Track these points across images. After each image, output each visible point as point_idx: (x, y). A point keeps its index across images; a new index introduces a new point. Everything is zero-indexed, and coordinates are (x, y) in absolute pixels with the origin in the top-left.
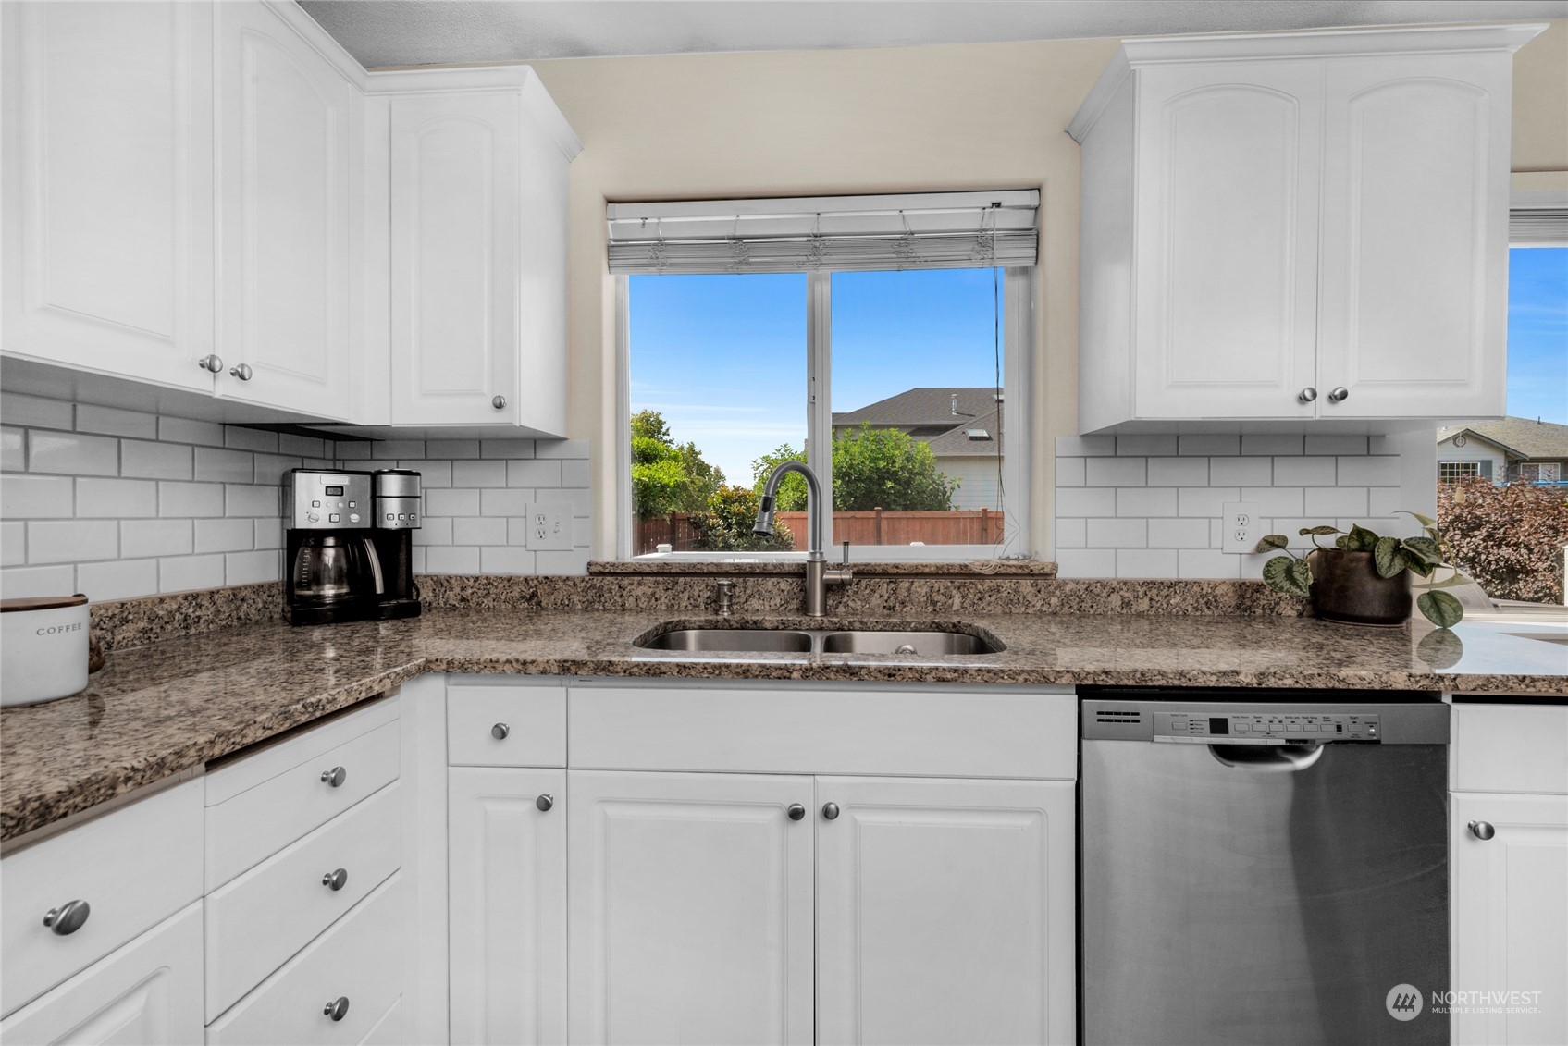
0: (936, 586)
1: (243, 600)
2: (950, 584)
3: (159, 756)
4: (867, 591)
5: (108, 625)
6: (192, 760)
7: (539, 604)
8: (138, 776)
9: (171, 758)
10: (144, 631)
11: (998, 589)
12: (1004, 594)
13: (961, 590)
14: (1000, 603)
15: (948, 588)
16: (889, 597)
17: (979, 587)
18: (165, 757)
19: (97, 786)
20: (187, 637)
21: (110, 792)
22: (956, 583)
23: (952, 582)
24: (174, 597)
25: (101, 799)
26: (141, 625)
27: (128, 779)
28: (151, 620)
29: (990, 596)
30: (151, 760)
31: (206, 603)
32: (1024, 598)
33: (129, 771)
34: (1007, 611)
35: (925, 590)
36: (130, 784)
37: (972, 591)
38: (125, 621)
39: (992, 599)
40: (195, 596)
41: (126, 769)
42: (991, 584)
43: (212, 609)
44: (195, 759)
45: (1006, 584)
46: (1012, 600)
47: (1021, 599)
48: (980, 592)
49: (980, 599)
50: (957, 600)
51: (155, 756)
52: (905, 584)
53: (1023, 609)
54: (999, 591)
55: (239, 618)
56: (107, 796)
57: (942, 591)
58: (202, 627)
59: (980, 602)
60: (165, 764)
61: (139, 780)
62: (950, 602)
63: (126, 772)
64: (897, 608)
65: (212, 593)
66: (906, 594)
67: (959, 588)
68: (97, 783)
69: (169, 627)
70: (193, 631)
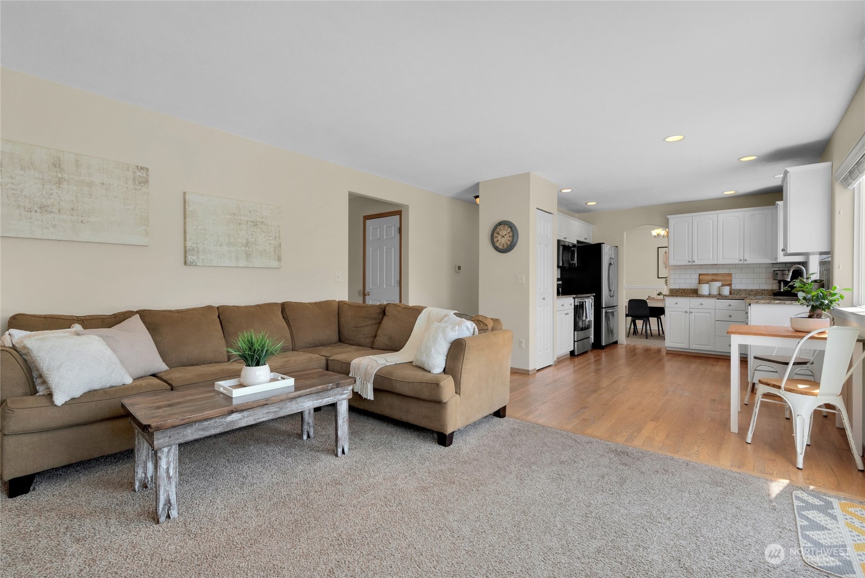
1: (771, 291)
24: (760, 289)
40: (764, 290)
65: (767, 290)
70: (763, 295)
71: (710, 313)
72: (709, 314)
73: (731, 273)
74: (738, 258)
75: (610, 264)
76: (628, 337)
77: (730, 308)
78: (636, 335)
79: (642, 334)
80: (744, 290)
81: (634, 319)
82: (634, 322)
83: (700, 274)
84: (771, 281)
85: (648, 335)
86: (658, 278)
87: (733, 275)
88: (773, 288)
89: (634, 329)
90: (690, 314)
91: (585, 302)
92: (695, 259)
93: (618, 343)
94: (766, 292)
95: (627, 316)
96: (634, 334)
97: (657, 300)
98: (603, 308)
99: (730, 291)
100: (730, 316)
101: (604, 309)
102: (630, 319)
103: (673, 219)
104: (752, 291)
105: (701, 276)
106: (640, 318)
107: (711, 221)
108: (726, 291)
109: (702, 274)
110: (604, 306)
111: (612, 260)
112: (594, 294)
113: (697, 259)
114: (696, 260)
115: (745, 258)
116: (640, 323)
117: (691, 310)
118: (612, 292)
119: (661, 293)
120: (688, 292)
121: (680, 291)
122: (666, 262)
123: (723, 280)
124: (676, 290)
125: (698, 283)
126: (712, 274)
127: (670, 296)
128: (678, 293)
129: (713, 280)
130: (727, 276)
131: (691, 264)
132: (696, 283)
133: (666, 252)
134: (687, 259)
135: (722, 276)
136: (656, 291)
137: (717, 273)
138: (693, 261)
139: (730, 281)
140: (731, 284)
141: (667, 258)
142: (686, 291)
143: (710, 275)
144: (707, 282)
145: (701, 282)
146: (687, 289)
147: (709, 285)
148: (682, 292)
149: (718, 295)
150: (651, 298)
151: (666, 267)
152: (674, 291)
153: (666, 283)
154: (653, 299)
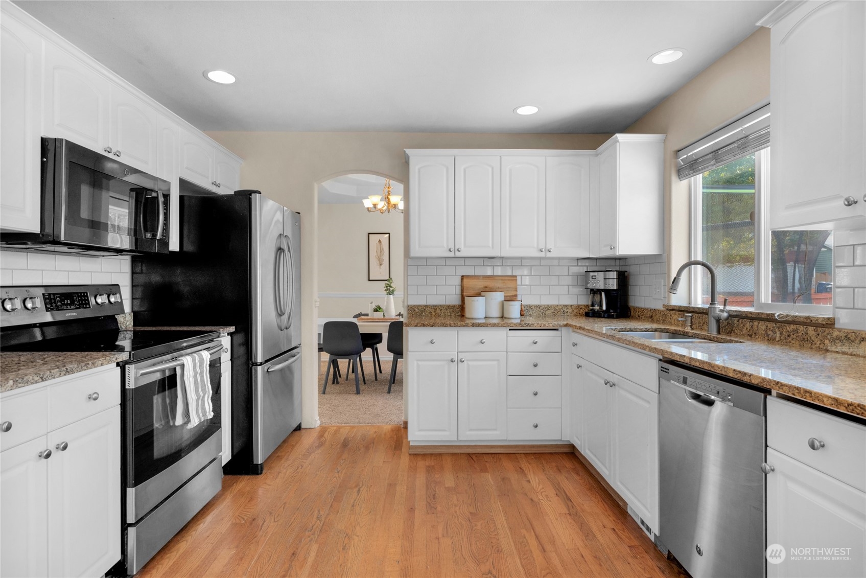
0: (769, 325)
1: (581, 309)
2: (775, 326)
4: (742, 325)
5: (545, 310)
7: (653, 319)
10: (553, 312)
11: (796, 331)
12: (800, 334)
13: (780, 329)
14: (798, 339)
15: (773, 327)
16: (750, 330)
17: (788, 328)
18: (502, 324)
20: (564, 316)
22: (777, 325)
23: (776, 324)
24: (561, 305)
26: (552, 311)
28: (555, 310)
29: (793, 334)
31: (569, 308)
32: (810, 338)
34: (802, 344)
35: (764, 327)
37: (784, 330)
38: (549, 309)
39: (794, 336)
40: (566, 306)
42: (794, 327)
43: (571, 310)
45: (801, 328)
46: (804, 339)
47: (809, 338)
48: (789, 332)
49: (788, 336)
50: (778, 335)
52: (756, 323)
53: (810, 345)
54: (797, 332)
55: (580, 314)
57: (771, 329)
58: (568, 314)
59: (788, 338)
62: (775, 335)
64: (753, 336)
65: (571, 306)
66: (756, 329)
67: (779, 328)
69: (559, 313)
70: (566, 315)
71: (498, 360)
72: (495, 363)
73: (514, 274)
74: (536, 246)
75: (280, 250)
76: (324, 393)
77: (535, 348)
78: (338, 383)
79: (347, 379)
80: (536, 306)
81: (334, 357)
82: (334, 363)
83: (463, 276)
84: (577, 290)
85: (360, 384)
86: (369, 280)
87: (519, 278)
88: (579, 304)
89: (335, 372)
90: (460, 364)
91: (183, 366)
92: (460, 244)
93: (303, 426)
94: (570, 310)
95: (320, 350)
96: (333, 383)
97: (373, 321)
98: (257, 365)
99: (522, 310)
100: (535, 366)
101: (259, 368)
102: (326, 356)
103: (419, 159)
104: (548, 307)
105: (465, 280)
106: (344, 355)
107: (490, 169)
108: (514, 310)
109: (468, 276)
110: (259, 360)
111: (284, 241)
112: (232, 329)
113: (465, 246)
114: (462, 248)
115: (548, 247)
116: (343, 363)
117: (461, 356)
118: (285, 317)
119: (379, 308)
120: (443, 311)
121: (428, 309)
122: (380, 256)
123: (504, 288)
124: (420, 308)
125: (460, 294)
126: (484, 276)
127: (419, 325)
128: (424, 313)
129: (486, 287)
130: (509, 280)
131: (452, 254)
132: (456, 295)
133: (380, 241)
134: (445, 245)
135: (502, 279)
136: (371, 303)
137: (492, 274)
138: (457, 248)
139: (514, 289)
140: (516, 296)
141: (382, 251)
142: (438, 311)
143: (481, 278)
144: (477, 291)
145: (465, 291)
146: (440, 306)
147: (486, 299)
148: (432, 311)
149: (499, 318)
150: (363, 317)
151: (380, 265)
152: (416, 309)
153: (386, 290)
154: (367, 319)
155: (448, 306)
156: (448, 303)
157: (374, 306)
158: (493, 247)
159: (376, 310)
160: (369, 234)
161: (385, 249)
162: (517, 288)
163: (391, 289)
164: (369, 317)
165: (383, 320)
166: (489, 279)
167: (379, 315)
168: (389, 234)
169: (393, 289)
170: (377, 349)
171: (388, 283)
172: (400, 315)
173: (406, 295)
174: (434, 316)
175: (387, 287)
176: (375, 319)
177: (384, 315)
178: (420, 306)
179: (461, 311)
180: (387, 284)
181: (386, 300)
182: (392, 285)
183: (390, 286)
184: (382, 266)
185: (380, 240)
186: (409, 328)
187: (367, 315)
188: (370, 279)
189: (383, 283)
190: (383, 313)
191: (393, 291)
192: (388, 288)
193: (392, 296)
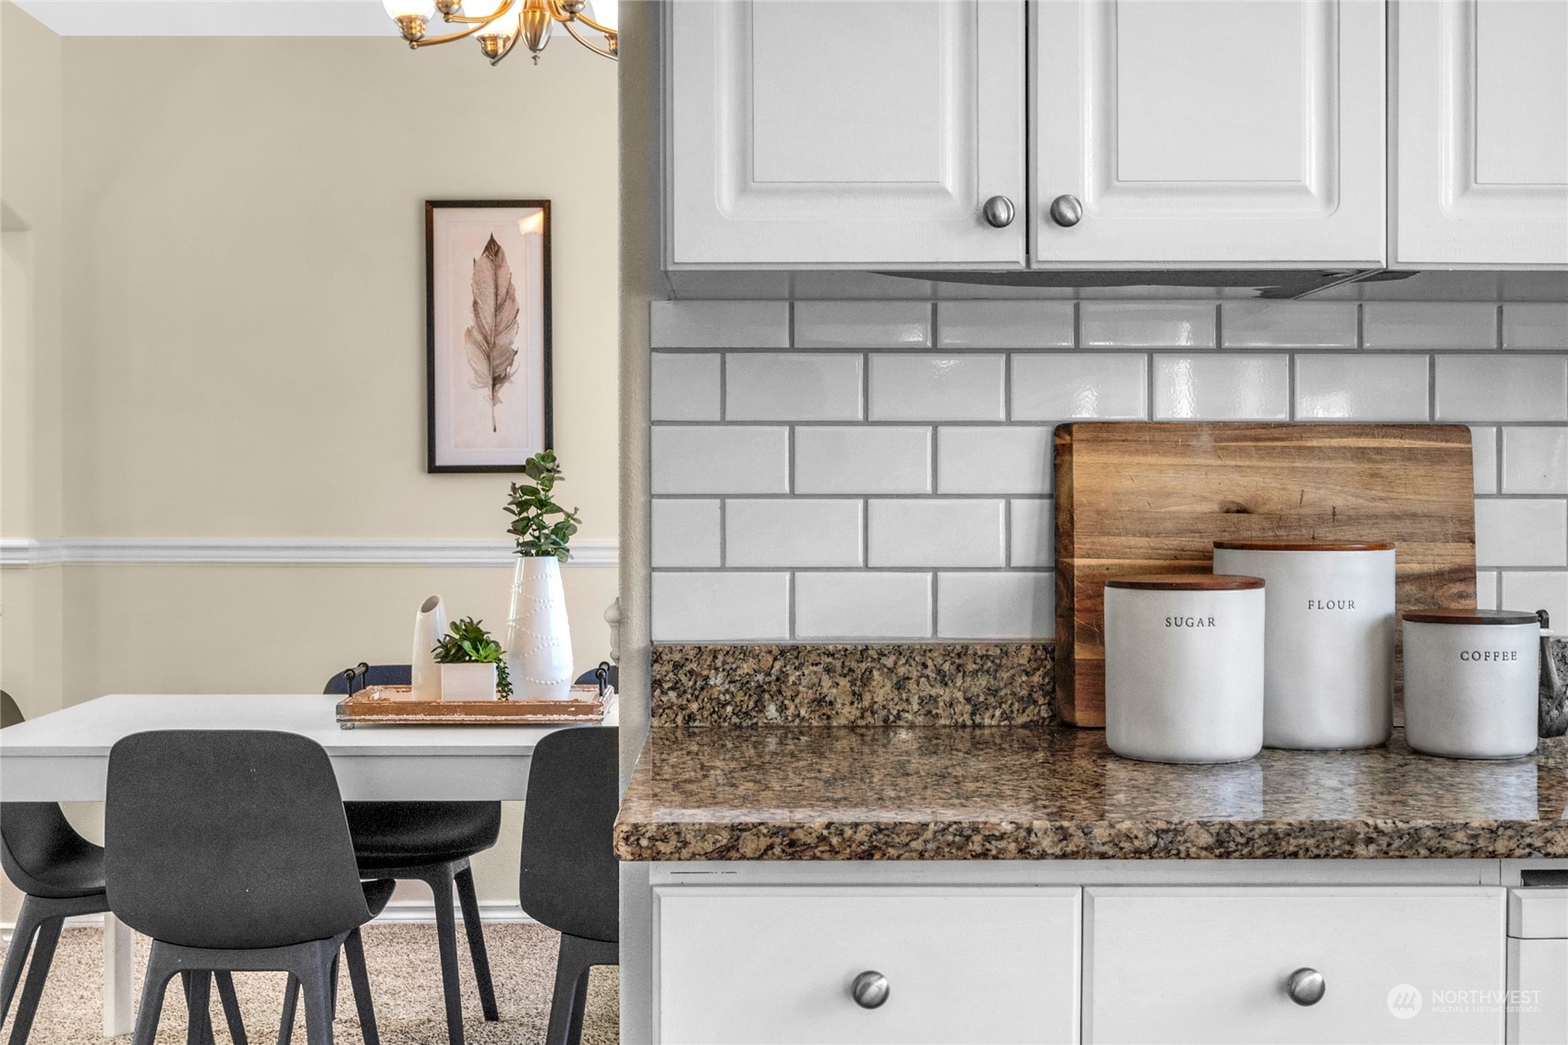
3: (1413, 824)
6: (1459, 847)
8: (1384, 841)
9: (1428, 833)
18: (1420, 828)
19: (1332, 834)
21: (1347, 848)
25: (1336, 852)
27: (1369, 841)
30: (1400, 825)
33: (1371, 830)
36: (1372, 848)
41: (1367, 824)
44: (1466, 847)
51: (1408, 822)
56: (1344, 852)
60: (1420, 839)
61: (1384, 847)
63: (1367, 829)
68: (1332, 830)
73: (1447, 414)
83: (1063, 431)
86: (431, 469)
87: (1482, 446)
97: (441, 716)
99: (1547, 693)
105: (1084, 462)
108: (1492, 694)
109: (1102, 433)
113: (1109, 179)
114: (1086, 198)
119: (476, 635)
120: (915, 692)
121: (805, 679)
122: (497, 333)
123: (1375, 518)
124: (746, 668)
125: (1045, 558)
126: (1227, 425)
127: (749, 844)
128: (772, 711)
129: (1242, 510)
130: (1410, 455)
131: (1004, 250)
132: (1009, 567)
133: (493, 249)
134: (951, 181)
135: (1360, 454)
136: (429, 606)
137: (1283, 416)
138: (1044, 197)
139: (1451, 527)
140: (1466, 574)
141: (503, 300)
142: (881, 690)
143: (1206, 439)
144: (1173, 542)
145: (1081, 542)
146: (898, 650)
147: (1270, 604)
148: (838, 691)
149: (1367, 750)
150: (377, 693)
151: (497, 380)
152: (717, 680)
153: (519, 528)
154: (401, 708)
155: (959, 654)
156: (951, 632)
157: (443, 624)
158: (1331, 193)
159: (452, 653)
160: (432, 205)
161: (520, 296)
162: (1470, 521)
163: (551, 520)
164: (413, 696)
165: (501, 714)
166: (1270, 453)
167: (473, 682)
168: (545, 205)
169: (560, 517)
170: (465, 880)
171: (532, 483)
172: (602, 677)
173: (638, 572)
174: (852, 728)
175: (523, 506)
176: (451, 709)
177: (504, 685)
178: (743, 651)
179: (1050, 694)
180: (525, 490)
181: (515, 589)
182: (558, 494)
183: (544, 505)
184: (505, 390)
185: (492, 242)
186: (658, 873)
187: (399, 675)
188: (440, 462)
189: (501, 485)
190: (502, 673)
191: (563, 531)
192: (533, 512)
193: (551, 563)
